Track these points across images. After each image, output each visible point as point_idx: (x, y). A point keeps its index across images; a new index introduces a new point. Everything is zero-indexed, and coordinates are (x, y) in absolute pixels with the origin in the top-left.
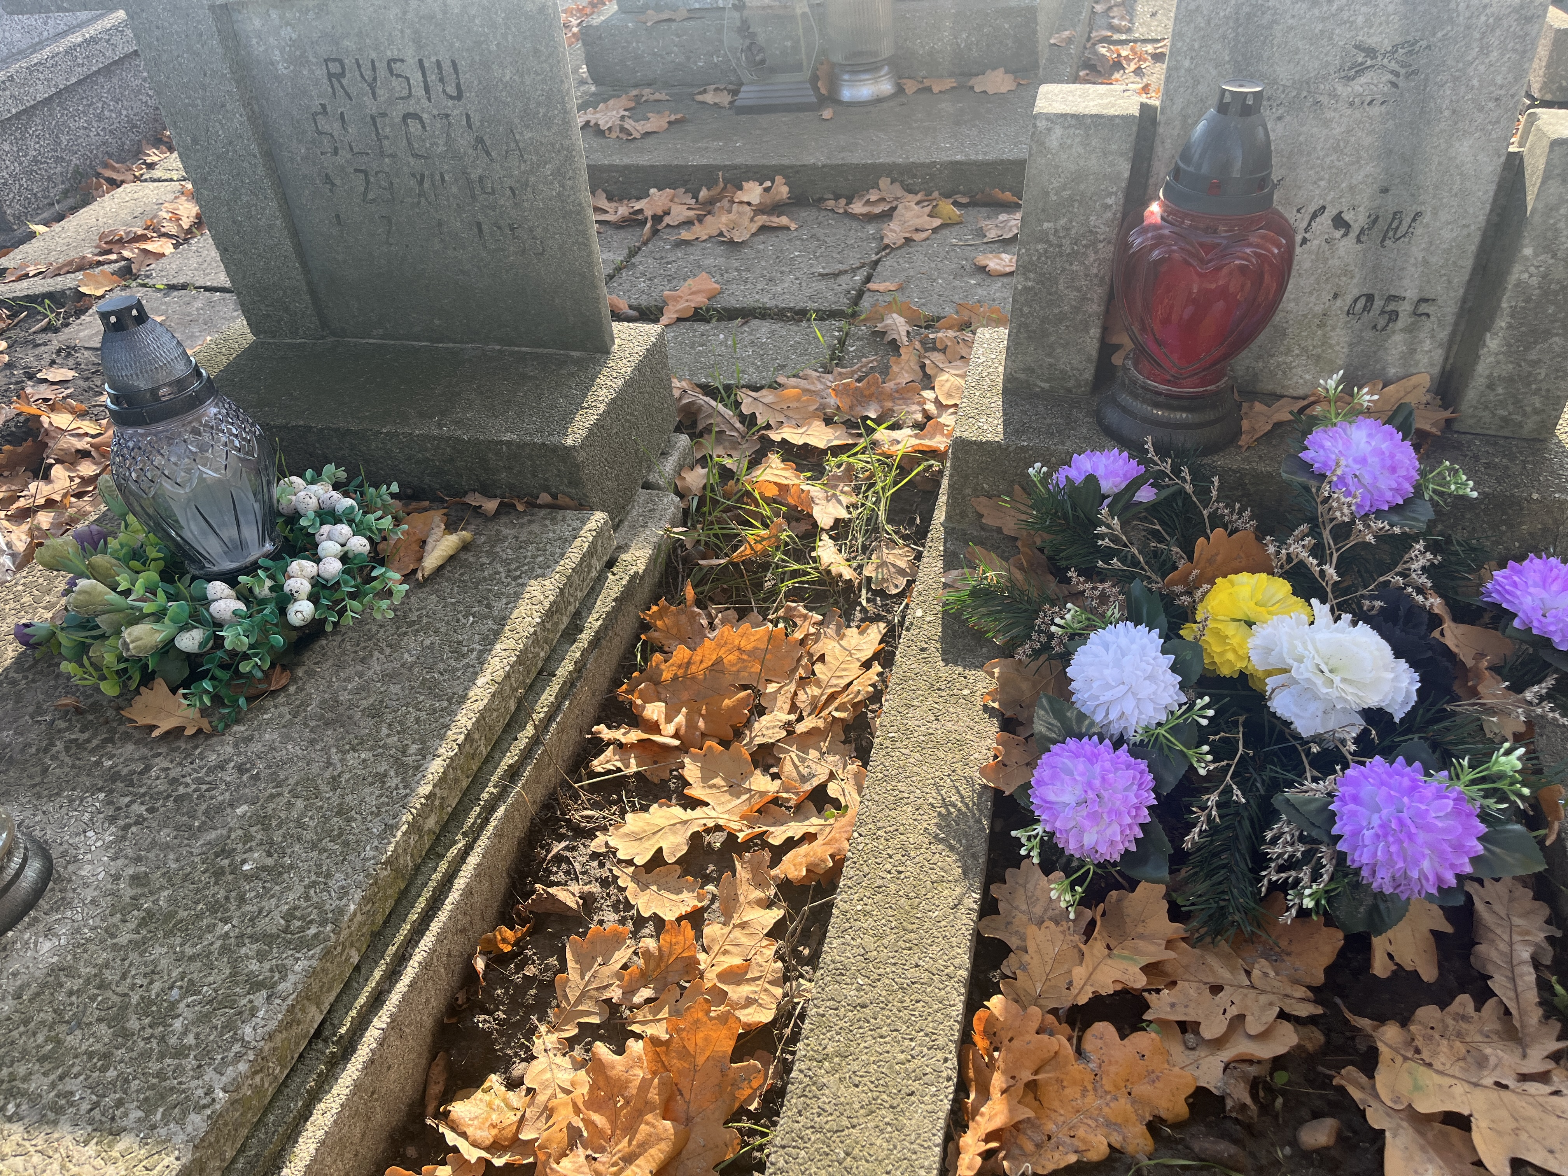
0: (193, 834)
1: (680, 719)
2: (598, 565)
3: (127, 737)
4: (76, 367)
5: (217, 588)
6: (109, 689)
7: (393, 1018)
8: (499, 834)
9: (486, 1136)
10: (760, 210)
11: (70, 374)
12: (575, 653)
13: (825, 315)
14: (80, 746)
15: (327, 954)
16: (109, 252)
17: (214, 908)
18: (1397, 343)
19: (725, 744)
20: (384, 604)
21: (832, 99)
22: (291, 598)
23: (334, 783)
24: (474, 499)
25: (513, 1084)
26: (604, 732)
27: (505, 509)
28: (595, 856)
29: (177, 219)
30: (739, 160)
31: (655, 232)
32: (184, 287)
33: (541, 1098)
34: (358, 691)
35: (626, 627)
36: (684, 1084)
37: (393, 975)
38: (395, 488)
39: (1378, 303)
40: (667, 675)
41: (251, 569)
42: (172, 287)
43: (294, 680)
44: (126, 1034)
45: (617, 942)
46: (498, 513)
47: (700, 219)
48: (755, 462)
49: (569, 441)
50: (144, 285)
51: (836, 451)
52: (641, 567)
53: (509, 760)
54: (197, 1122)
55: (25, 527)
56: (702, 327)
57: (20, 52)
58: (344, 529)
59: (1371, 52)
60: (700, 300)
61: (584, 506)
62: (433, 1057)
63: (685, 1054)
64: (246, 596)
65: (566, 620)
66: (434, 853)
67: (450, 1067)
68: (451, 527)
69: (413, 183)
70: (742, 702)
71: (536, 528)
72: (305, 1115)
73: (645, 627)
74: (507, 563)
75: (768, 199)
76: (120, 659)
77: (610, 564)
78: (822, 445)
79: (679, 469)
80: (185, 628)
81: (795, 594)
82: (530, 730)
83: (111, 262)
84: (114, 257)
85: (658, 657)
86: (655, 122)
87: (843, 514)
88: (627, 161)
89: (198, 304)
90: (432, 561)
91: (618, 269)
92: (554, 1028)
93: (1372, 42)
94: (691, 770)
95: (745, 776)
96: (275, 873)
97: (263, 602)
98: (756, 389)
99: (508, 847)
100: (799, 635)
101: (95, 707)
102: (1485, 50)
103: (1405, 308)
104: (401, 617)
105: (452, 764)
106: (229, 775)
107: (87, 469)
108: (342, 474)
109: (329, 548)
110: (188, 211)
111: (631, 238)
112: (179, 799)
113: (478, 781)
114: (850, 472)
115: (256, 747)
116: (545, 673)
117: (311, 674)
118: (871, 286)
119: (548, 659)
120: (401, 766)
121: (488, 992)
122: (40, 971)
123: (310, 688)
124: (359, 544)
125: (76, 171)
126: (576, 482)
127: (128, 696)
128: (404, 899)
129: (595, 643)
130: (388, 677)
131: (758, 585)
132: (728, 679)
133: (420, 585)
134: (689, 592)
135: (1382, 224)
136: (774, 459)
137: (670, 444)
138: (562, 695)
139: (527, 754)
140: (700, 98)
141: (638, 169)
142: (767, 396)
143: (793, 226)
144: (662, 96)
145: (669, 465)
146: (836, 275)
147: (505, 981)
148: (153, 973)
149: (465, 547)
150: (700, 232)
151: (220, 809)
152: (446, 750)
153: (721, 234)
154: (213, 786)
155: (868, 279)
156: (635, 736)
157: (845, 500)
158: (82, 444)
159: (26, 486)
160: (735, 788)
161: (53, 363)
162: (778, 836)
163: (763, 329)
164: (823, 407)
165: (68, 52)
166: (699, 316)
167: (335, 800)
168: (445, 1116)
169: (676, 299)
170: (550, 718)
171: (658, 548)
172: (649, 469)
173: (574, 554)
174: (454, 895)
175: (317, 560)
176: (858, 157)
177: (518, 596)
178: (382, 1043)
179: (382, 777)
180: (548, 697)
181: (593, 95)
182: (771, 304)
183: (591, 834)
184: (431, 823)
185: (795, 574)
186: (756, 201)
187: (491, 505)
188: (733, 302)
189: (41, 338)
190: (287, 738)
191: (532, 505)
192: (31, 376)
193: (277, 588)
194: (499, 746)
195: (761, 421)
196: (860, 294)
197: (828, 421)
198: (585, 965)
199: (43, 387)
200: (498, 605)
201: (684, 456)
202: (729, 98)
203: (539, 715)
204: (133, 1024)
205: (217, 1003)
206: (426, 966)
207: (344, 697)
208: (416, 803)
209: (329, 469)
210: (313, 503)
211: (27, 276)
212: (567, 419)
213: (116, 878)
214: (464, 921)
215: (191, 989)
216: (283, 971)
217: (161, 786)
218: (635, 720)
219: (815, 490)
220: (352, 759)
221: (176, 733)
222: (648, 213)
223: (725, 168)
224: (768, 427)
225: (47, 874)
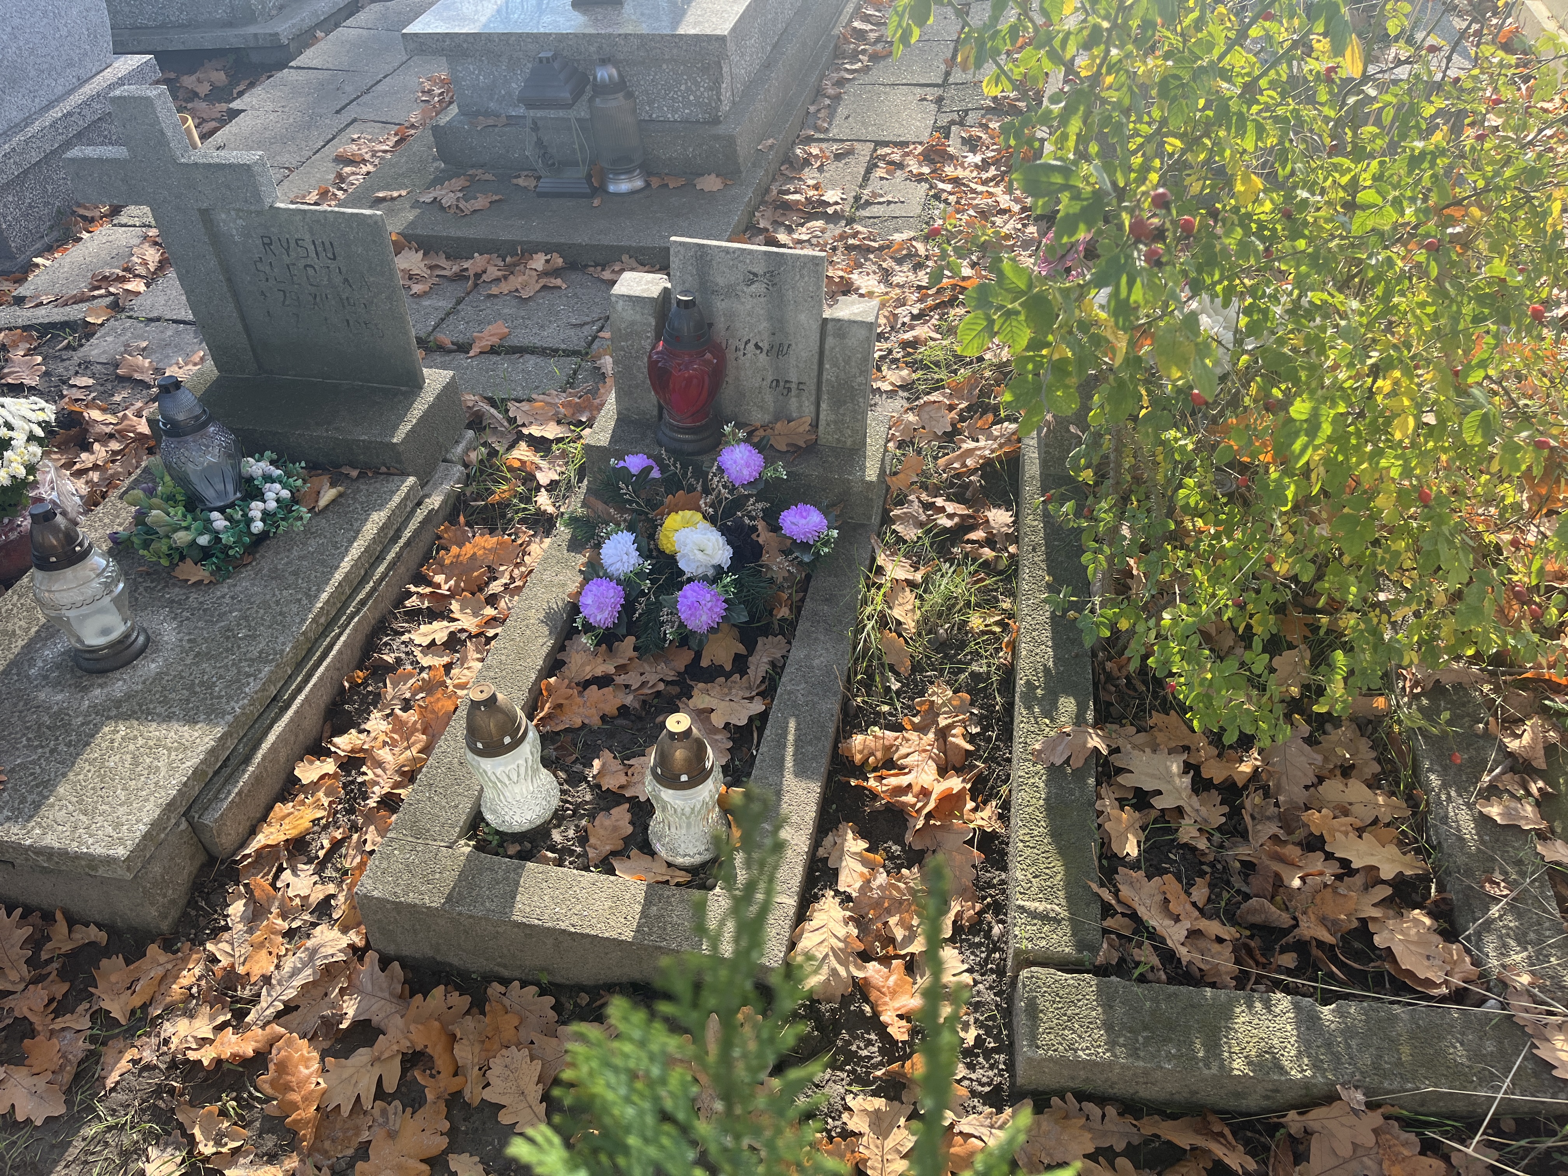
0: (214, 624)
1: (452, 582)
2: (410, 505)
3: (174, 585)
4: (93, 376)
5: (215, 515)
6: (165, 562)
7: (307, 697)
8: (355, 629)
9: (349, 748)
10: (545, 274)
11: (91, 382)
12: (396, 548)
13: (568, 353)
14: (153, 589)
15: (277, 666)
16: (99, 288)
17: (227, 650)
18: (793, 402)
19: (473, 594)
20: (299, 523)
21: (600, 190)
22: (252, 520)
23: (277, 603)
24: (345, 470)
25: (361, 732)
26: (413, 588)
27: (362, 475)
28: (403, 643)
29: (145, 264)
30: (533, 237)
31: (476, 285)
32: (158, 319)
33: (373, 735)
34: (287, 564)
35: (427, 537)
36: (433, 724)
37: (306, 681)
38: (303, 464)
39: (782, 384)
40: (447, 562)
41: (232, 505)
42: (151, 320)
43: (254, 559)
44: (195, 693)
45: (411, 676)
46: (358, 477)
47: (505, 278)
48: (512, 446)
49: (395, 440)
50: (130, 317)
51: (559, 440)
52: (436, 506)
53: (361, 596)
54: (229, 718)
55: (83, 480)
56: (495, 358)
57: (16, 125)
58: (277, 486)
59: (755, 275)
60: (495, 340)
61: (405, 474)
62: (325, 722)
63: (433, 712)
64: (229, 518)
65: (392, 533)
66: (324, 634)
67: (333, 726)
68: (333, 485)
69: (311, 298)
70: (483, 574)
71: (378, 485)
72: (271, 726)
73: (439, 537)
74: (362, 503)
75: (549, 267)
76: (170, 548)
77: (419, 504)
78: (551, 437)
79: (467, 451)
80: (201, 534)
81: (522, 521)
82: (371, 584)
83: (101, 296)
84: (102, 291)
85: (442, 552)
86: (480, 202)
87: (557, 478)
88: (459, 234)
89: (169, 333)
90: (323, 502)
91: (448, 314)
92: (380, 710)
93: (755, 270)
94: (455, 606)
95: (482, 609)
96: (254, 637)
97: (238, 522)
98: (520, 401)
99: (360, 637)
100: (519, 542)
101: (156, 572)
102: (802, 277)
103: (794, 386)
104: (307, 530)
105: (332, 595)
106: (227, 600)
107: (115, 446)
108: (274, 456)
109: (270, 495)
110: (152, 256)
111: (458, 290)
112: (205, 610)
113: (345, 605)
114: (564, 454)
115: (238, 588)
116: (380, 558)
117: (263, 557)
118: (601, 334)
119: (381, 552)
120: (308, 596)
121: (351, 697)
122: (153, 674)
123: (263, 563)
124: (285, 494)
125: (59, 212)
126: (400, 462)
127: (173, 566)
128: (310, 652)
129: (408, 544)
130: (301, 558)
131: (503, 516)
132: (479, 563)
133: (317, 514)
134: (462, 519)
135: (776, 349)
136: (523, 445)
137: (461, 436)
138: (389, 569)
139: (369, 595)
140: (515, 181)
141: (466, 239)
142: (525, 406)
143: (564, 286)
144: (488, 177)
145: (459, 449)
146: (582, 325)
147: (358, 694)
148: (204, 673)
149: (341, 495)
150: (505, 287)
151: (225, 613)
152: (329, 589)
153: (517, 290)
154: (220, 605)
155: (601, 329)
156: (428, 590)
157: (558, 469)
158: (108, 430)
159: (78, 456)
160: (475, 614)
161: (77, 373)
162: (490, 633)
163: (531, 361)
164: (557, 413)
165: (53, 125)
166: (493, 350)
167: (278, 609)
168: (331, 742)
169: (481, 339)
170: (382, 579)
171: (448, 496)
172: (447, 451)
173: (396, 499)
174: (334, 652)
175: (265, 502)
176: (608, 240)
177: (366, 520)
178: (302, 705)
179: (300, 600)
180: (381, 569)
181: (442, 171)
182: (539, 344)
183: (403, 634)
184: (322, 620)
185: (525, 509)
186: (540, 268)
187: (354, 473)
188: (515, 341)
189: (65, 355)
190: (253, 585)
191: (377, 473)
192: (64, 382)
193: (245, 515)
194: (356, 590)
195: (519, 422)
196: (595, 338)
197: (559, 422)
198: (395, 685)
199: (74, 390)
200: (356, 525)
201: (470, 442)
202: (534, 183)
203: (377, 576)
204: (198, 689)
205: (231, 682)
206: (321, 679)
207: (280, 567)
208: (315, 610)
209: (268, 453)
210: (260, 472)
211: (41, 304)
212: (395, 427)
213: (181, 640)
214: (338, 665)
215: (221, 677)
216: (260, 671)
217: (195, 605)
218: (429, 583)
219: (543, 464)
220: (285, 593)
221: (200, 582)
222: (471, 273)
223: (521, 243)
224: (524, 425)
225: (148, 639)
